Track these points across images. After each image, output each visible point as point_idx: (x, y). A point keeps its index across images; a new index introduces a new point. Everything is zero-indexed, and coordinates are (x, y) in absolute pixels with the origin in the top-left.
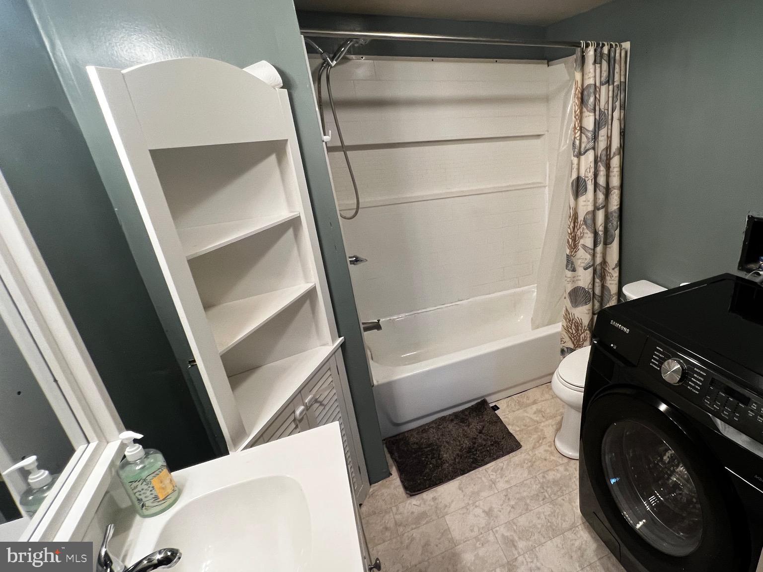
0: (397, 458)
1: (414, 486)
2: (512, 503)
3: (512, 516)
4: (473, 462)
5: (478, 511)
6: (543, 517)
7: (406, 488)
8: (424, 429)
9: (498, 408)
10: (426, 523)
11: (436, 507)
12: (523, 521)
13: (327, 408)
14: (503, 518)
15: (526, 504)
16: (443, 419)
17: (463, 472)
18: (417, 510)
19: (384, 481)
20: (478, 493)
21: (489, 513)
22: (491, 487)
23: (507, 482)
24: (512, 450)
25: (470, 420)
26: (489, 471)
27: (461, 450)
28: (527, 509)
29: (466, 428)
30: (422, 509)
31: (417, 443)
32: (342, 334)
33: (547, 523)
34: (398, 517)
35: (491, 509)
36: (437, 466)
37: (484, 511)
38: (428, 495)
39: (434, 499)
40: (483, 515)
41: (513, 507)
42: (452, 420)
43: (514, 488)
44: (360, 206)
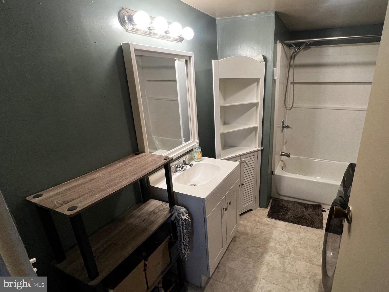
0: (272, 205)
1: (271, 215)
2: (301, 242)
3: (297, 246)
4: (297, 221)
5: (287, 236)
6: (309, 254)
7: (268, 214)
8: (289, 202)
9: (325, 212)
10: (267, 227)
11: (274, 225)
12: (300, 250)
13: (249, 167)
14: (293, 244)
15: (307, 247)
16: (298, 203)
17: (291, 222)
18: (267, 222)
19: (264, 209)
20: (291, 231)
21: (290, 239)
22: (297, 233)
23: (305, 235)
24: (317, 228)
25: (309, 209)
26: (301, 228)
27: (296, 216)
28: (305, 248)
29: (304, 210)
30: (269, 223)
31: (282, 204)
32: (263, 146)
33: (309, 257)
34: (260, 220)
35: (291, 238)
36: (284, 215)
37: (288, 237)
38: (274, 221)
39: (275, 223)
40: (287, 238)
41: (300, 243)
42: (301, 205)
43: (306, 239)
44: (293, 107)
